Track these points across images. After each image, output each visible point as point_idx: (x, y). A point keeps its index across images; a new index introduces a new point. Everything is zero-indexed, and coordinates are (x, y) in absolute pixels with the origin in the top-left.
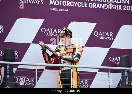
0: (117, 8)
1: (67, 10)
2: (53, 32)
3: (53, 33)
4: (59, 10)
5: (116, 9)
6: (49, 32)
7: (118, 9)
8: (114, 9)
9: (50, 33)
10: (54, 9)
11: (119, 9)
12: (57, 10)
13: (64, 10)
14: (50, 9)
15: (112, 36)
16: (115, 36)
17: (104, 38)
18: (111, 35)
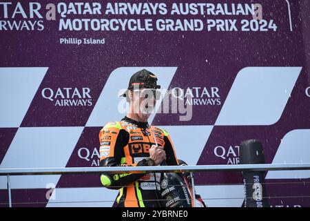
0: (225, 28)
1: (103, 41)
2: (71, 95)
3: (71, 98)
4: (83, 41)
5: (223, 30)
6: (60, 96)
7: (227, 29)
8: (218, 30)
9: (63, 99)
10: (71, 41)
11: (231, 29)
12: (79, 42)
13: (95, 42)
14: (62, 40)
15: (218, 96)
16: (224, 95)
17: (198, 102)
18: (215, 93)
